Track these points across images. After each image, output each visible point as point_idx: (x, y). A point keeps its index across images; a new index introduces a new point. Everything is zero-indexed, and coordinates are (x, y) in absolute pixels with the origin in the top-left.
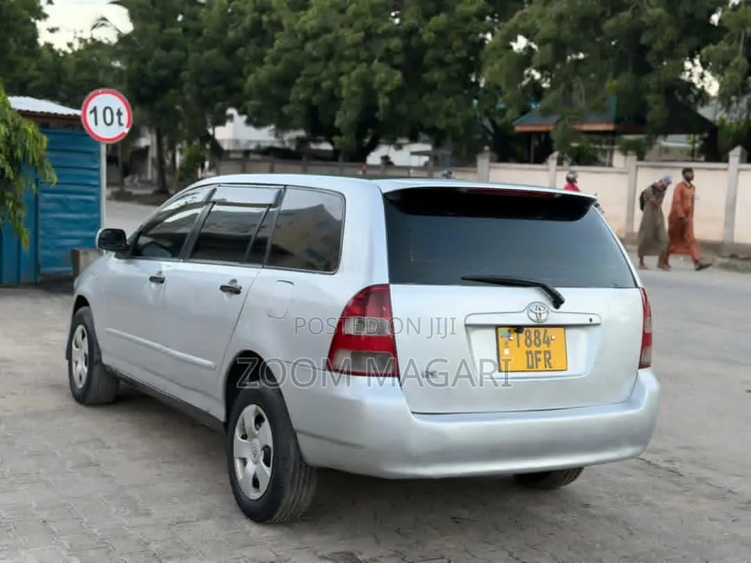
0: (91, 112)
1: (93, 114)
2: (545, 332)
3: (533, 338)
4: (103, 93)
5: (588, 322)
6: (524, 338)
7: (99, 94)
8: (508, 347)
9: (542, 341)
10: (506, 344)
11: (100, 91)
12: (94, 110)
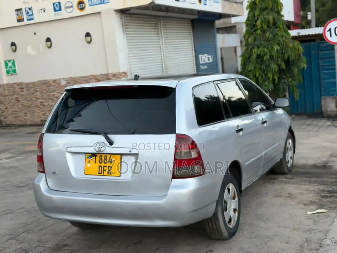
0: (328, 31)
1: (329, 32)
2: (110, 156)
3: (103, 159)
4: (334, 20)
5: (129, 152)
6: (99, 159)
7: (332, 21)
8: (90, 163)
9: (108, 161)
10: (89, 161)
11: (332, 20)
12: (330, 30)
